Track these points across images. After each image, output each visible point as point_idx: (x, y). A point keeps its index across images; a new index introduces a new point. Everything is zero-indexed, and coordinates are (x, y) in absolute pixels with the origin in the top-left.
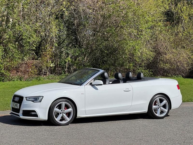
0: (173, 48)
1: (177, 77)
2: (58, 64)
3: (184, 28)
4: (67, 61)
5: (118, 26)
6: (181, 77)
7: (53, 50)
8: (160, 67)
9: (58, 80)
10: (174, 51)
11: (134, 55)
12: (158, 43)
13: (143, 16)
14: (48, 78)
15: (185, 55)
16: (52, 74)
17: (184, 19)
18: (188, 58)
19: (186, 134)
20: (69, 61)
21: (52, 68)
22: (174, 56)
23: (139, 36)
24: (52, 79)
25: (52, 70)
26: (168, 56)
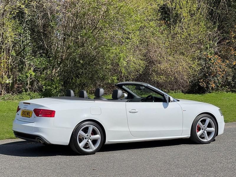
0: (170, 55)
1: (175, 92)
2: (16, 80)
3: (183, 29)
4: (28, 75)
5: (96, 28)
6: (180, 92)
7: (10, 61)
8: (153, 80)
9: (16, 101)
10: (171, 58)
11: (118, 65)
12: (150, 49)
13: (129, 14)
14: (2, 99)
15: (184, 64)
16: (8, 92)
17: (183, 17)
18: (189, 68)
19: (174, 169)
20: (31, 75)
21: (9, 85)
22: (171, 64)
23: (124, 41)
24: (9, 99)
25: (9, 87)
26: (163, 66)
